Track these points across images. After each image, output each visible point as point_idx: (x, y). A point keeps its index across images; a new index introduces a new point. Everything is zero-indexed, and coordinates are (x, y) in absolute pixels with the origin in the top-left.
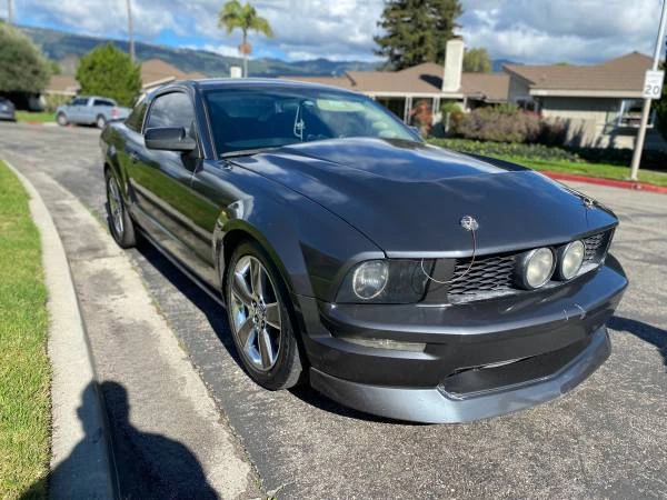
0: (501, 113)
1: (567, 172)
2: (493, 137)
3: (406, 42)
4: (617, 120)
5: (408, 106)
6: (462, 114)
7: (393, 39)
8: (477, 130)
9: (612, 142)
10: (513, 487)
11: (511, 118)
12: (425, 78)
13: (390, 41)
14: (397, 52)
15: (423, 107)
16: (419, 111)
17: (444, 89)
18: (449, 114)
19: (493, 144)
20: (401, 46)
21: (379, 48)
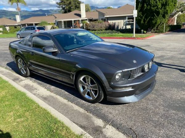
0: (99, 22)
1: (118, 37)
2: (98, 29)
3: (66, 4)
4: (126, 22)
5: (73, 23)
6: (88, 24)
7: (62, 3)
8: (93, 28)
9: (126, 27)
10: (152, 110)
11: (101, 24)
12: (76, 14)
13: (61, 3)
14: (64, 6)
15: (77, 23)
16: (76, 24)
17: (82, 17)
18: (84, 24)
19: (98, 31)
20: (65, 5)
21: (58, 6)
